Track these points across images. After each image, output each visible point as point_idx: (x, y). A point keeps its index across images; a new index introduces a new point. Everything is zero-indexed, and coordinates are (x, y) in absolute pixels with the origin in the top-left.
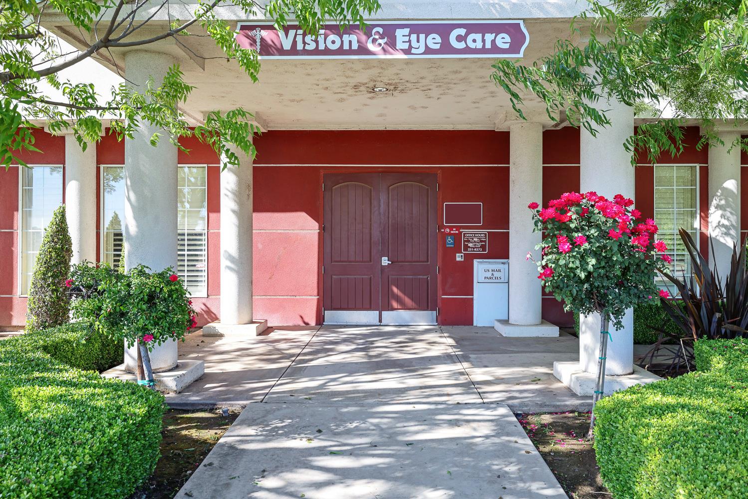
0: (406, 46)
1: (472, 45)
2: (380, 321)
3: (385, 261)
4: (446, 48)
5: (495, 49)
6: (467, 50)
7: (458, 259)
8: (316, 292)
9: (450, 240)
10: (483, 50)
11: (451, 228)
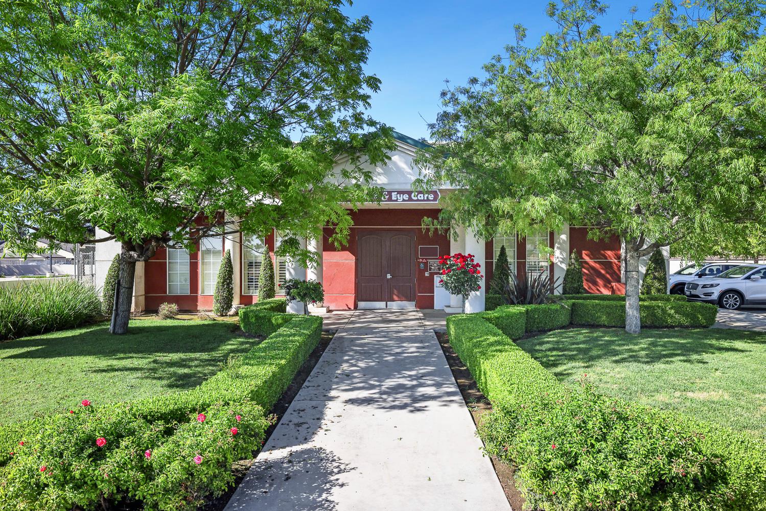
0: (396, 199)
1: (420, 198)
2: (386, 307)
3: (389, 276)
4: (410, 199)
5: (428, 200)
6: (418, 200)
7: (426, 275)
8: (354, 292)
9: (422, 265)
10: (424, 200)
11: (423, 259)
